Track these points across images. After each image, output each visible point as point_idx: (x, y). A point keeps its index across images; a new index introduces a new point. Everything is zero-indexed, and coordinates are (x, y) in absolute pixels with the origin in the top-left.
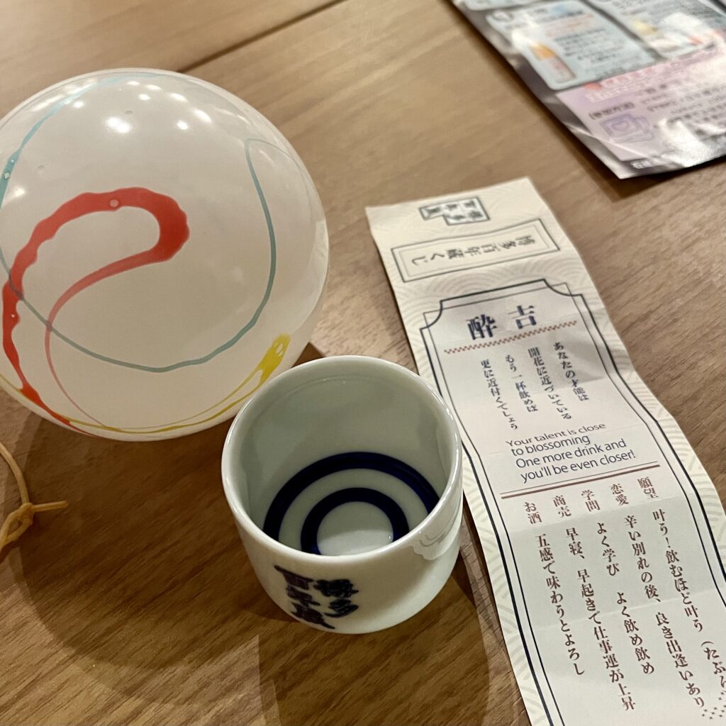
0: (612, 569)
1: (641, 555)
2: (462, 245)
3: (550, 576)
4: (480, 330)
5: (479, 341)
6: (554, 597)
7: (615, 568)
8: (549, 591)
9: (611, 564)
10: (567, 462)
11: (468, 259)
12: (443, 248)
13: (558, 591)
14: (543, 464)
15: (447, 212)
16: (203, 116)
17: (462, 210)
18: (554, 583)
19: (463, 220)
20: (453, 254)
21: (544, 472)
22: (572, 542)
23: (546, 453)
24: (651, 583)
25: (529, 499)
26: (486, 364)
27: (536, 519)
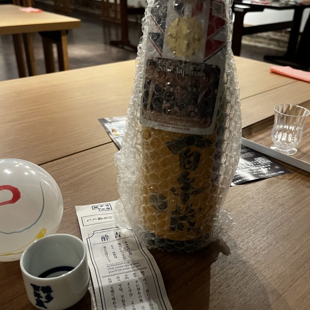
0: (131, 295)
1: (139, 291)
2: (103, 217)
3: (113, 297)
4: (104, 239)
5: (104, 241)
6: (114, 303)
7: (131, 294)
8: (112, 301)
9: (130, 293)
10: (122, 268)
11: (104, 220)
12: (97, 217)
13: (115, 301)
14: (115, 269)
15: (100, 207)
16: (33, 172)
17: (104, 207)
18: (114, 299)
19: (104, 210)
20: (99, 219)
21: (115, 271)
22: (120, 287)
23: (116, 266)
24: (141, 298)
25: (110, 277)
26: (105, 247)
27: (111, 282)
